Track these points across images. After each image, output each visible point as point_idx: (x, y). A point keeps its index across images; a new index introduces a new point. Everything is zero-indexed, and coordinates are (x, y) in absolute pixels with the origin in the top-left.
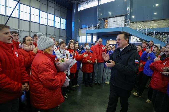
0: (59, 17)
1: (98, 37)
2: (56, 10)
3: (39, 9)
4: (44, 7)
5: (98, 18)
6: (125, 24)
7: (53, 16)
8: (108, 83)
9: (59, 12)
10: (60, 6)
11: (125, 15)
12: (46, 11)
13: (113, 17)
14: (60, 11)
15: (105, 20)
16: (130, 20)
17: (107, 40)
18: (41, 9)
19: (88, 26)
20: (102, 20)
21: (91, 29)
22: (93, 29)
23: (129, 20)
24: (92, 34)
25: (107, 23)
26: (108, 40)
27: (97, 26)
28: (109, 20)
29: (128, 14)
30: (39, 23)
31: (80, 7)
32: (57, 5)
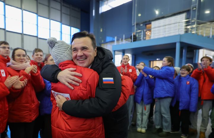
0: (69, 25)
1: (134, 56)
2: (63, 14)
3: (37, 14)
4: (44, 10)
5: (134, 23)
6: (186, 29)
7: (59, 24)
8: (144, 130)
9: (69, 17)
10: (69, 6)
11: (188, 12)
12: (47, 17)
13: (163, 18)
14: (70, 15)
15: (146, 25)
16: (198, 19)
17: (150, 61)
18: (39, 14)
19: (116, 38)
20: (142, 25)
21: (120, 43)
22: (124, 42)
23: (195, 19)
24: (124, 52)
25: (150, 30)
26: (153, 61)
27: (131, 37)
28: (154, 24)
29: (193, 8)
30: (37, 37)
31: (102, 5)
32: (65, 5)
